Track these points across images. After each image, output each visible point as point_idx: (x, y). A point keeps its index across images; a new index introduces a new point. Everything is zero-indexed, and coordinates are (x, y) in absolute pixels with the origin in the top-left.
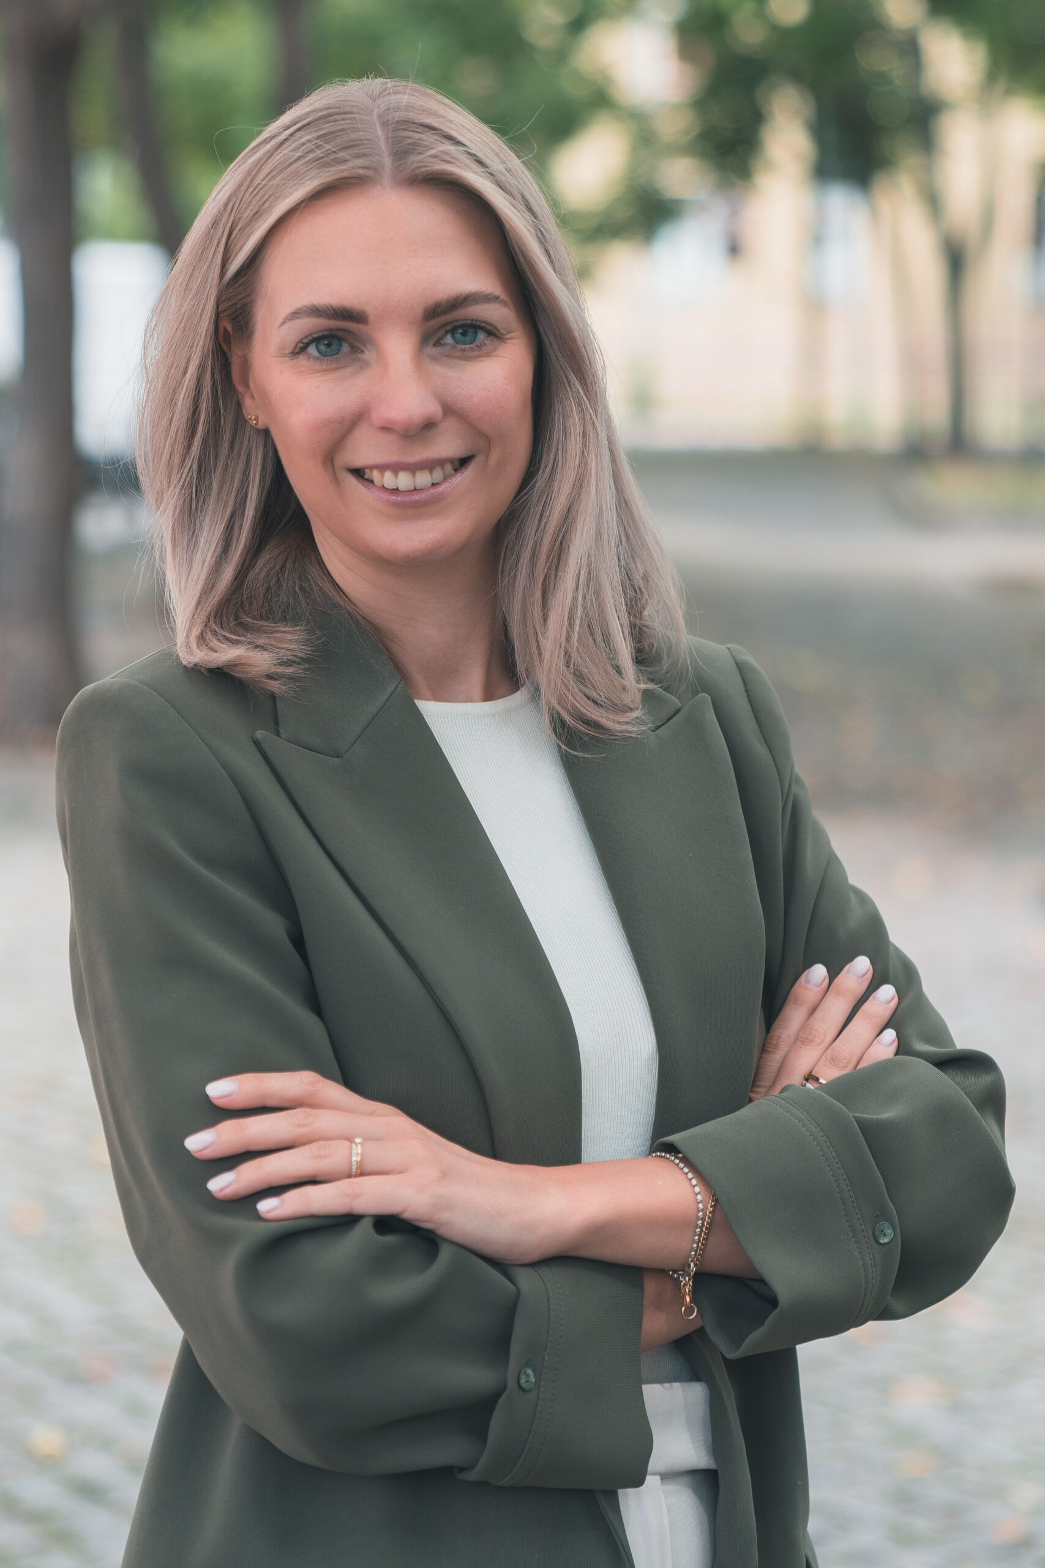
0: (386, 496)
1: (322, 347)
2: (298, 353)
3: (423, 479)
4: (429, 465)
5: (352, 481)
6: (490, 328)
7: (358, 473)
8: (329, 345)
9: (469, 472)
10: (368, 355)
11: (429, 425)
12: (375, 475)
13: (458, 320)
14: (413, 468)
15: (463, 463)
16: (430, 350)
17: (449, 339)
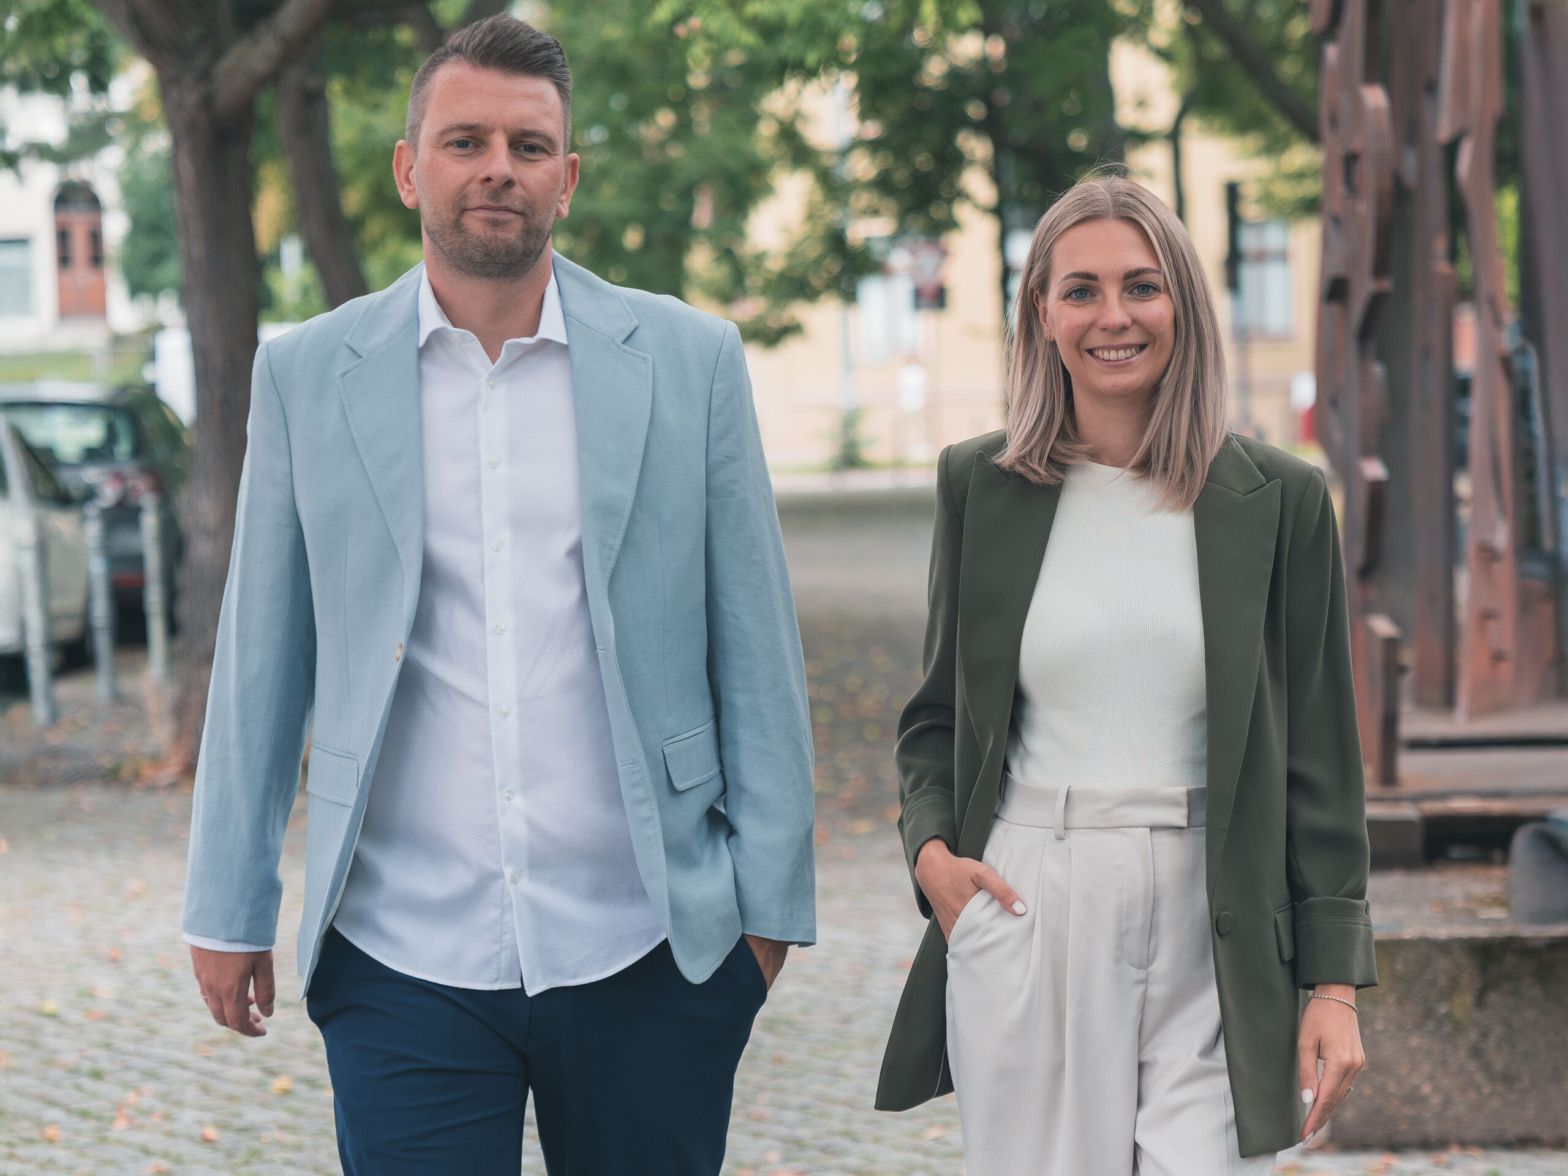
0: (1106, 363)
1: (1078, 295)
2: (1067, 297)
3: (1122, 354)
4: (1126, 347)
5: (1087, 356)
6: (1155, 286)
7: (1091, 352)
8: (1081, 294)
9: (1145, 353)
10: (1099, 297)
11: (1124, 329)
12: (1100, 353)
13: (1140, 282)
14: (1117, 348)
15: (1142, 347)
16: (1126, 295)
17: (1136, 291)
